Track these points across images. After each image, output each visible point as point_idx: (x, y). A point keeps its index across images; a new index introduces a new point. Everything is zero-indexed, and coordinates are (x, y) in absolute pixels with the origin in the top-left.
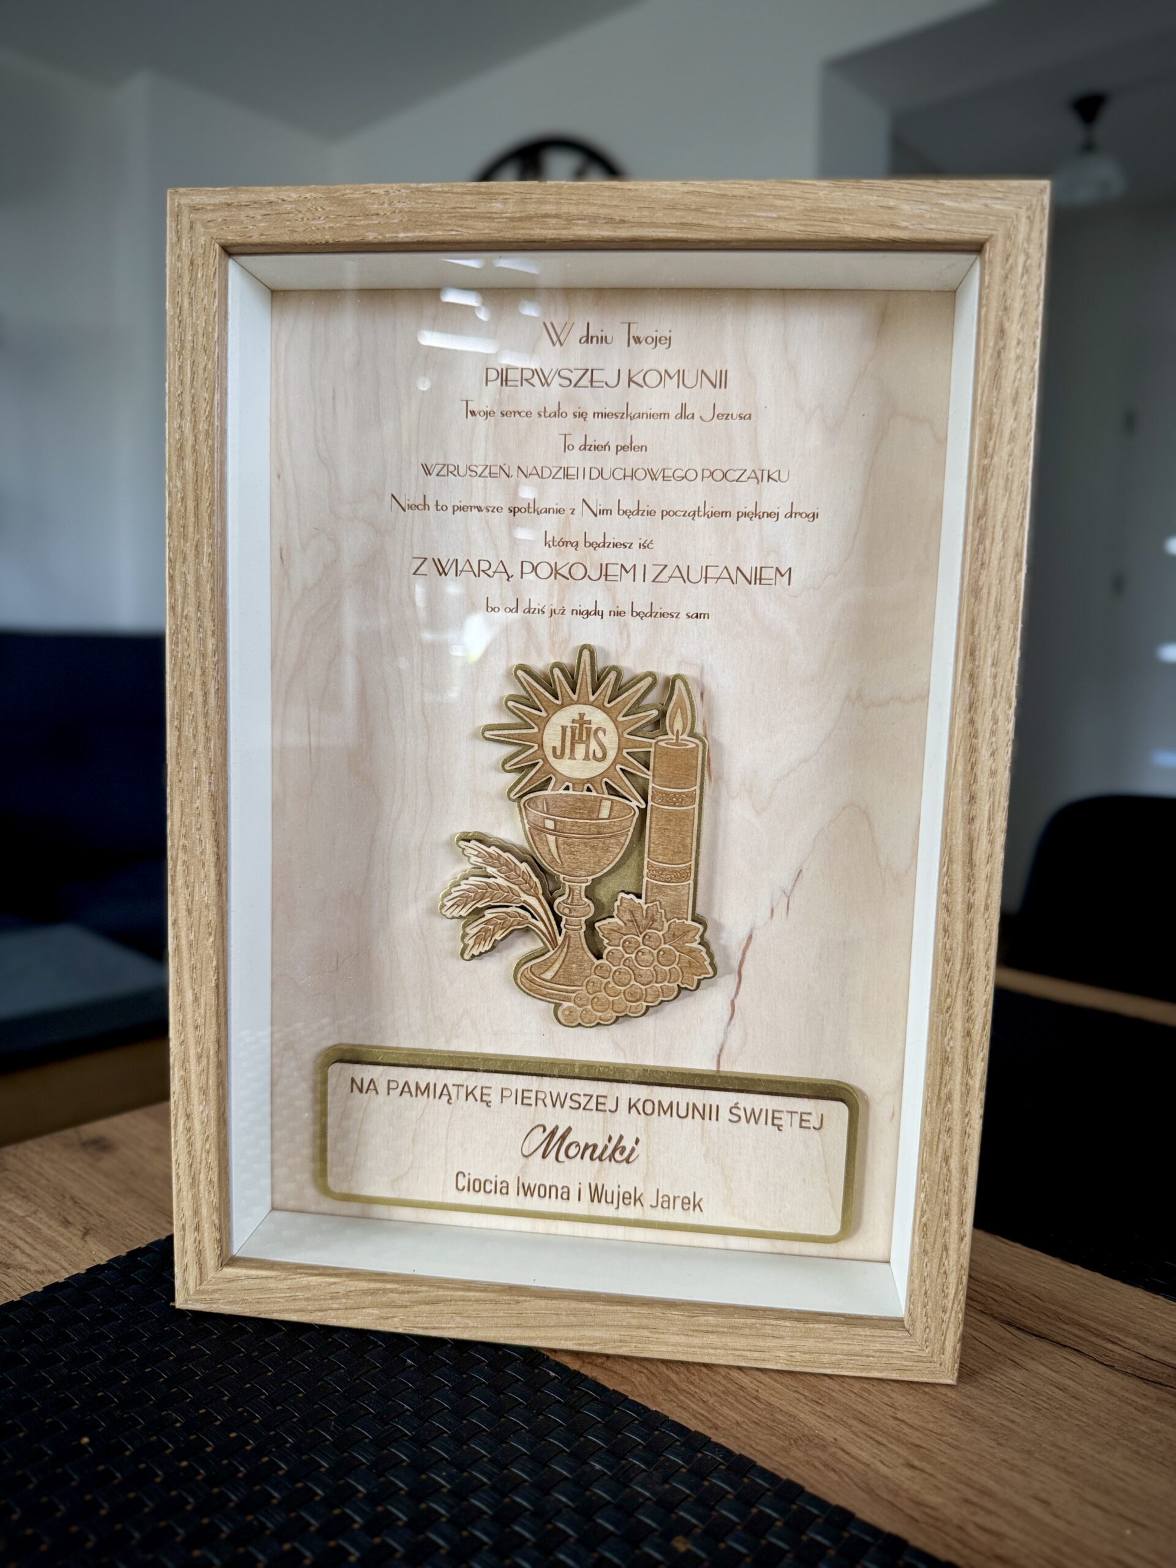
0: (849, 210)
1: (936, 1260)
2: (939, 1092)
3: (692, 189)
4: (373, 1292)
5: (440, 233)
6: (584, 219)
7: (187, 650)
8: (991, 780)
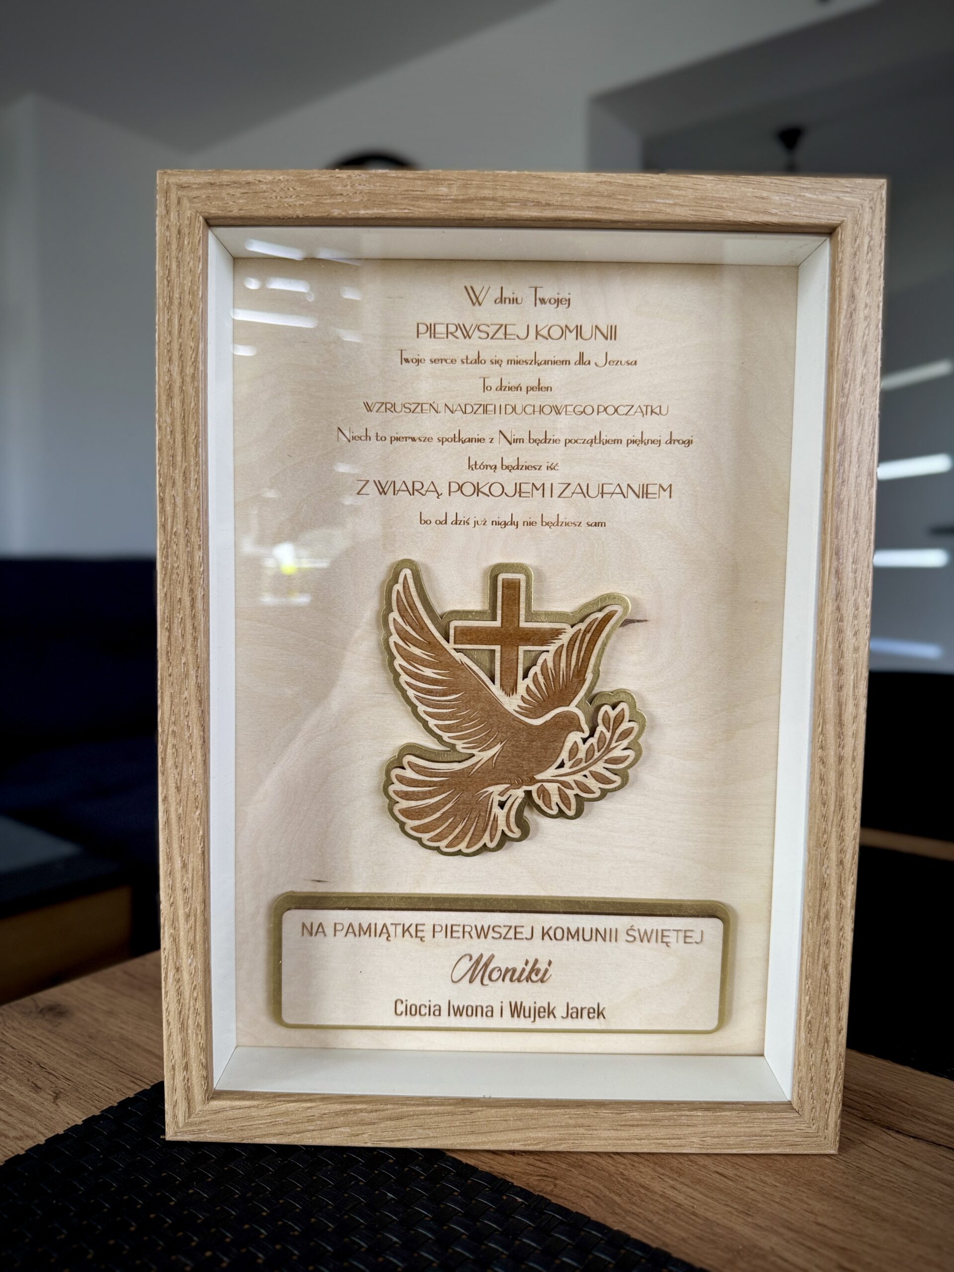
0: (730, 199)
1: (820, 1051)
2: (819, 912)
3: (604, 179)
4: (345, 1113)
5: (395, 211)
6: (516, 202)
7: (176, 562)
8: (854, 656)
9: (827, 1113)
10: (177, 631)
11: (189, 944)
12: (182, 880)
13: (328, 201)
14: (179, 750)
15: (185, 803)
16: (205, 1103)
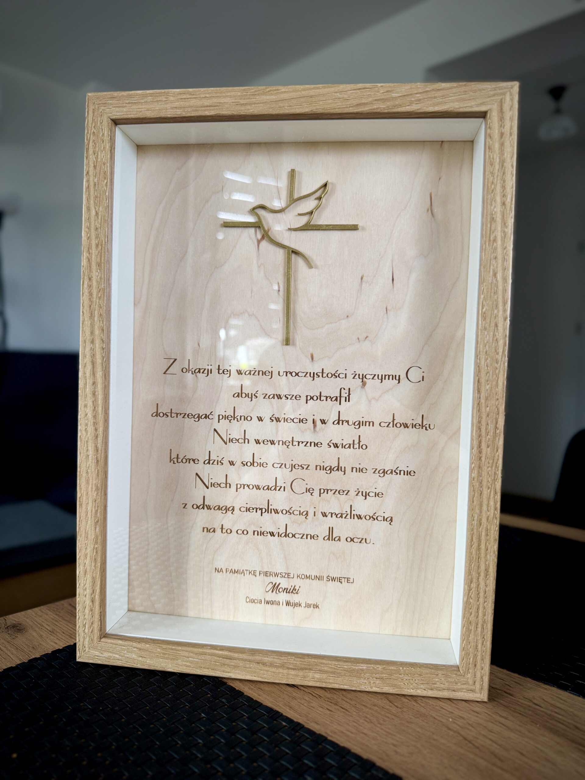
1: (99, 160)
2: (102, 248)
9: (93, 120)
10: (491, 427)
11: (495, 221)
12: (497, 265)
13: (384, 675)
14: (495, 351)
15: (492, 316)
16: (490, 110)
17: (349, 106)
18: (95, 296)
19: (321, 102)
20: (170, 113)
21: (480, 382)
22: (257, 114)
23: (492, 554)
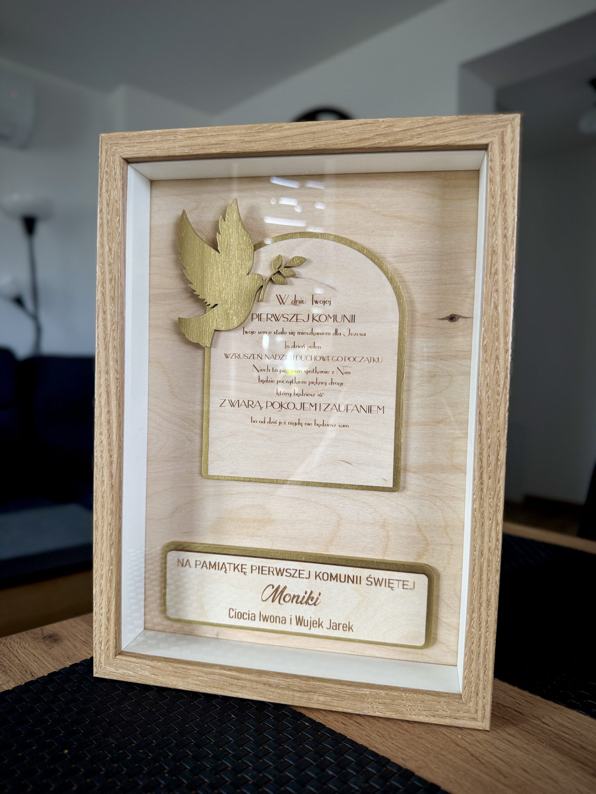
9: (106, 160)
10: (493, 459)
11: (496, 254)
12: (498, 297)
15: (493, 348)
16: (491, 142)
17: (350, 142)
18: (109, 329)
19: (323, 138)
20: (178, 152)
21: (481, 413)
22: (261, 151)
23: (493, 584)
